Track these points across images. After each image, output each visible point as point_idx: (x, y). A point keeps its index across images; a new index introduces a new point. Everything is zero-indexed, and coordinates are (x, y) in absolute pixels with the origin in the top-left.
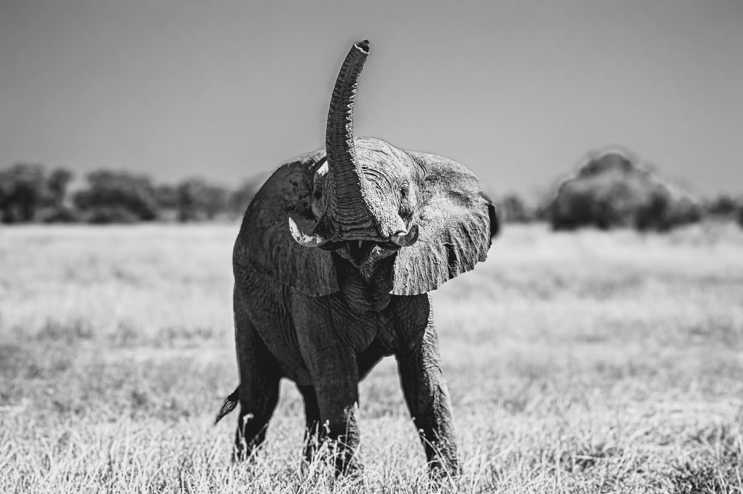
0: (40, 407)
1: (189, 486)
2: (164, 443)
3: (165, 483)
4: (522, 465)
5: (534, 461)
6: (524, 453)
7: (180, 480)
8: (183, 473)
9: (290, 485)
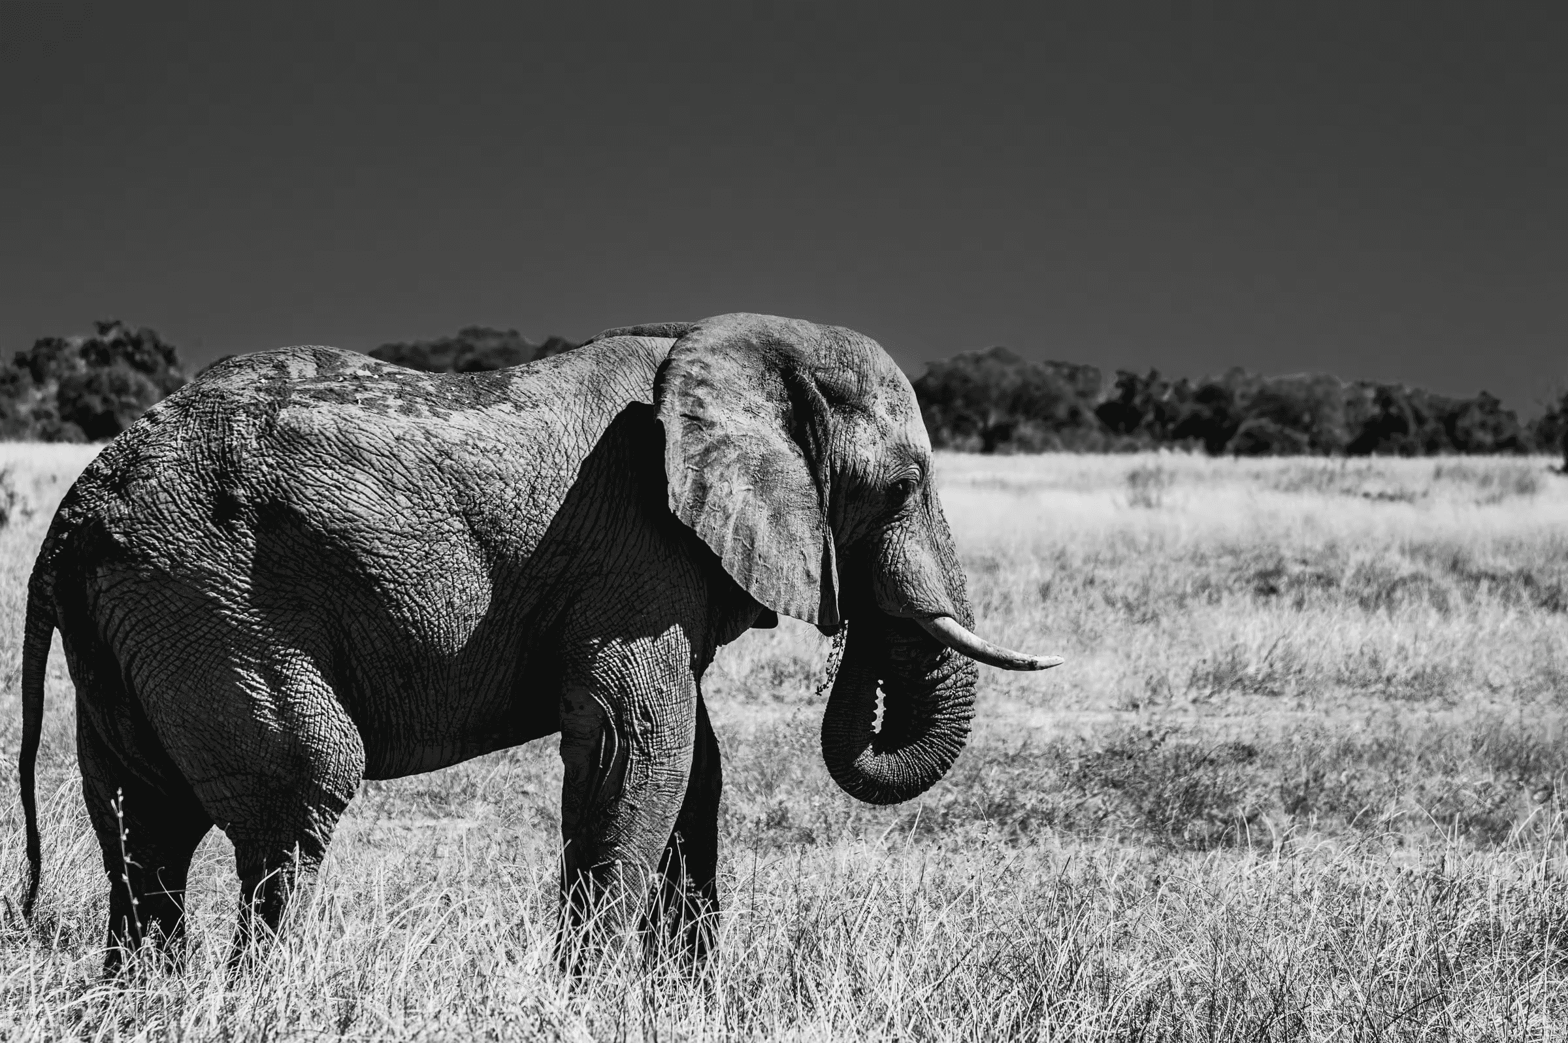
0: (510, 819)
1: (811, 985)
2: (759, 898)
3: (760, 980)
4: (1505, 956)
5: (1528, 945)
6: (1507, 927)
7: (792, 974)
8: (798, 960)
9: (1019, 987)
